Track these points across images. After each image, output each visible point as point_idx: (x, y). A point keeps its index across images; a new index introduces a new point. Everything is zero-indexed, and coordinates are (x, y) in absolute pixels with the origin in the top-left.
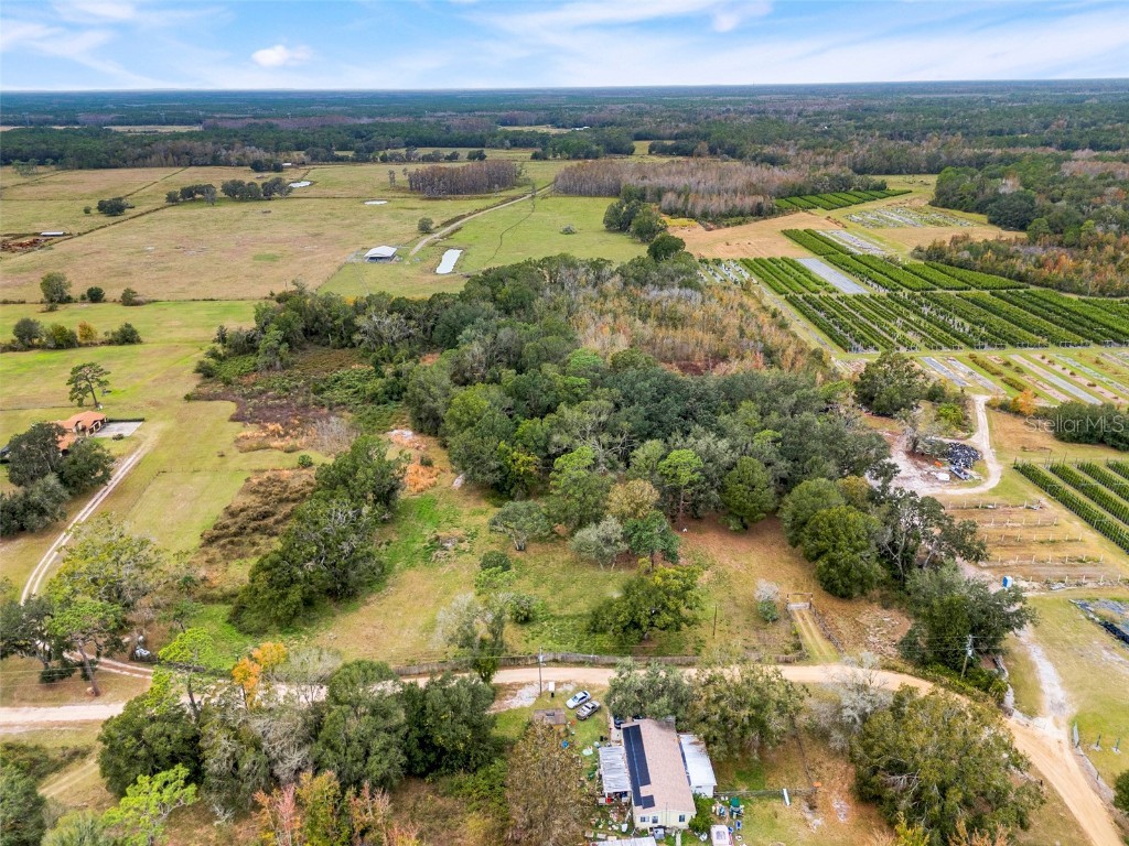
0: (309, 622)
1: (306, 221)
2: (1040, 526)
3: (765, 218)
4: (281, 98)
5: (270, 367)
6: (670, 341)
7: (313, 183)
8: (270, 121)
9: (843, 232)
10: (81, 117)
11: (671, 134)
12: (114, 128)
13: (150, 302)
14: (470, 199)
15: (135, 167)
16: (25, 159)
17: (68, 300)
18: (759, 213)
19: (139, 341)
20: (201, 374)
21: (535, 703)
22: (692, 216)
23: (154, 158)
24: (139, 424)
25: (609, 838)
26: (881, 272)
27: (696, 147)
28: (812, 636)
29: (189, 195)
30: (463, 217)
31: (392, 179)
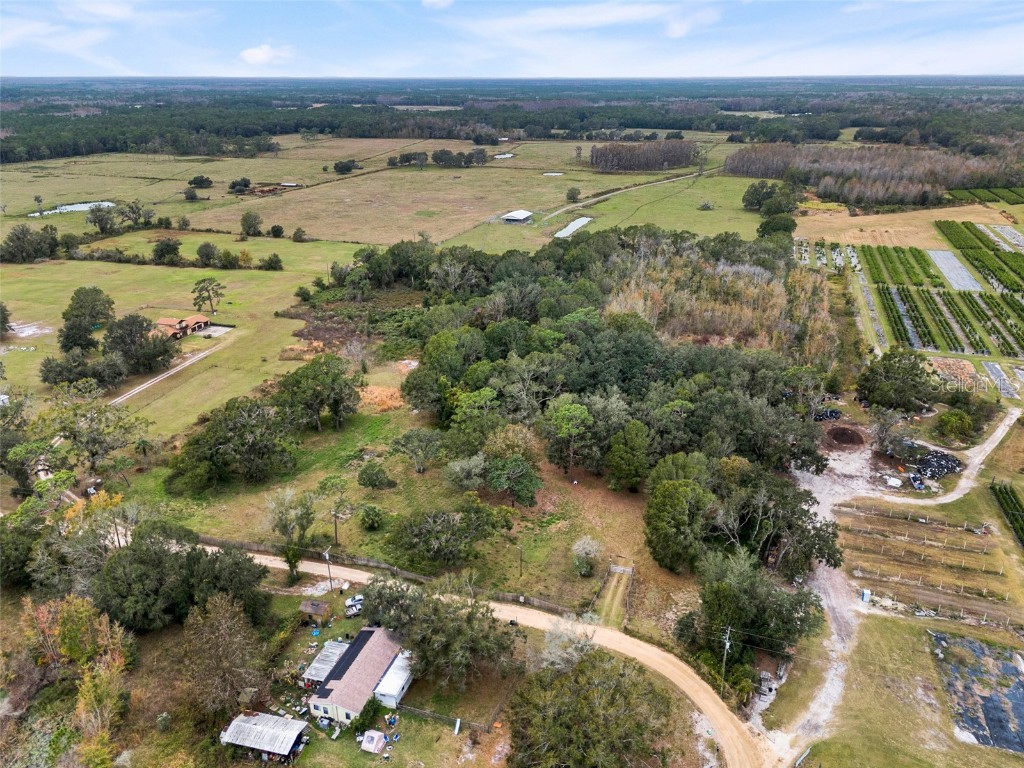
0: (217, 494)
1: (482, 186)
2: (966, 551)
3: (927, 208)
4: (547, 84)
5: (354, 298)
6: (709, 314)
7: (515, 155)
8: (516, 103)
9: (1010, 228)
10: (380, 98)
11: (892, 121)
12: (396, 107)
13: (313, 240)
14: (638, 174)
15: (389, 137)
16: (309, 128)
17: (258, 234)
18: (923, 202)
19: (281, 269)
20: (299, 298)
21: (325, 595)
22: (845, 201)
23: (404, 131)
24: (228, 329)
25: (287, 716)
26: (1015, 271)
27: (906, 134)
28: (613, 599)
29: (407, 161)
30: (619, 189)
31: (579, 155)
